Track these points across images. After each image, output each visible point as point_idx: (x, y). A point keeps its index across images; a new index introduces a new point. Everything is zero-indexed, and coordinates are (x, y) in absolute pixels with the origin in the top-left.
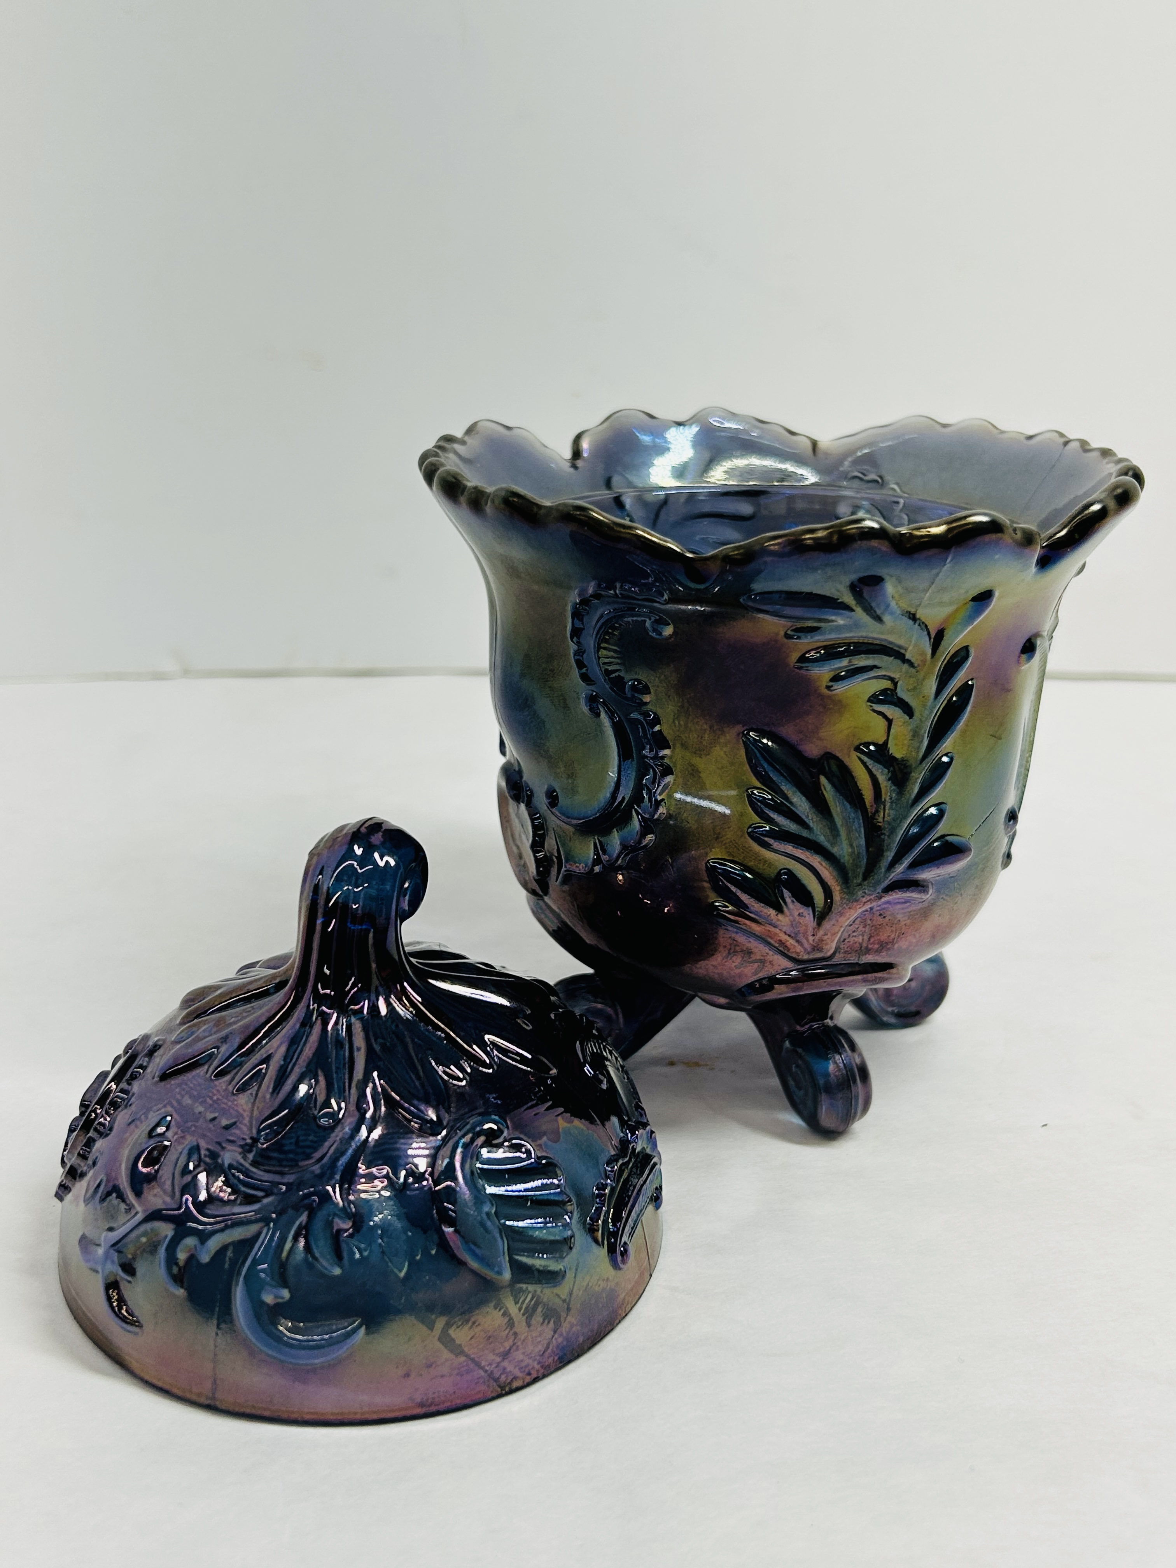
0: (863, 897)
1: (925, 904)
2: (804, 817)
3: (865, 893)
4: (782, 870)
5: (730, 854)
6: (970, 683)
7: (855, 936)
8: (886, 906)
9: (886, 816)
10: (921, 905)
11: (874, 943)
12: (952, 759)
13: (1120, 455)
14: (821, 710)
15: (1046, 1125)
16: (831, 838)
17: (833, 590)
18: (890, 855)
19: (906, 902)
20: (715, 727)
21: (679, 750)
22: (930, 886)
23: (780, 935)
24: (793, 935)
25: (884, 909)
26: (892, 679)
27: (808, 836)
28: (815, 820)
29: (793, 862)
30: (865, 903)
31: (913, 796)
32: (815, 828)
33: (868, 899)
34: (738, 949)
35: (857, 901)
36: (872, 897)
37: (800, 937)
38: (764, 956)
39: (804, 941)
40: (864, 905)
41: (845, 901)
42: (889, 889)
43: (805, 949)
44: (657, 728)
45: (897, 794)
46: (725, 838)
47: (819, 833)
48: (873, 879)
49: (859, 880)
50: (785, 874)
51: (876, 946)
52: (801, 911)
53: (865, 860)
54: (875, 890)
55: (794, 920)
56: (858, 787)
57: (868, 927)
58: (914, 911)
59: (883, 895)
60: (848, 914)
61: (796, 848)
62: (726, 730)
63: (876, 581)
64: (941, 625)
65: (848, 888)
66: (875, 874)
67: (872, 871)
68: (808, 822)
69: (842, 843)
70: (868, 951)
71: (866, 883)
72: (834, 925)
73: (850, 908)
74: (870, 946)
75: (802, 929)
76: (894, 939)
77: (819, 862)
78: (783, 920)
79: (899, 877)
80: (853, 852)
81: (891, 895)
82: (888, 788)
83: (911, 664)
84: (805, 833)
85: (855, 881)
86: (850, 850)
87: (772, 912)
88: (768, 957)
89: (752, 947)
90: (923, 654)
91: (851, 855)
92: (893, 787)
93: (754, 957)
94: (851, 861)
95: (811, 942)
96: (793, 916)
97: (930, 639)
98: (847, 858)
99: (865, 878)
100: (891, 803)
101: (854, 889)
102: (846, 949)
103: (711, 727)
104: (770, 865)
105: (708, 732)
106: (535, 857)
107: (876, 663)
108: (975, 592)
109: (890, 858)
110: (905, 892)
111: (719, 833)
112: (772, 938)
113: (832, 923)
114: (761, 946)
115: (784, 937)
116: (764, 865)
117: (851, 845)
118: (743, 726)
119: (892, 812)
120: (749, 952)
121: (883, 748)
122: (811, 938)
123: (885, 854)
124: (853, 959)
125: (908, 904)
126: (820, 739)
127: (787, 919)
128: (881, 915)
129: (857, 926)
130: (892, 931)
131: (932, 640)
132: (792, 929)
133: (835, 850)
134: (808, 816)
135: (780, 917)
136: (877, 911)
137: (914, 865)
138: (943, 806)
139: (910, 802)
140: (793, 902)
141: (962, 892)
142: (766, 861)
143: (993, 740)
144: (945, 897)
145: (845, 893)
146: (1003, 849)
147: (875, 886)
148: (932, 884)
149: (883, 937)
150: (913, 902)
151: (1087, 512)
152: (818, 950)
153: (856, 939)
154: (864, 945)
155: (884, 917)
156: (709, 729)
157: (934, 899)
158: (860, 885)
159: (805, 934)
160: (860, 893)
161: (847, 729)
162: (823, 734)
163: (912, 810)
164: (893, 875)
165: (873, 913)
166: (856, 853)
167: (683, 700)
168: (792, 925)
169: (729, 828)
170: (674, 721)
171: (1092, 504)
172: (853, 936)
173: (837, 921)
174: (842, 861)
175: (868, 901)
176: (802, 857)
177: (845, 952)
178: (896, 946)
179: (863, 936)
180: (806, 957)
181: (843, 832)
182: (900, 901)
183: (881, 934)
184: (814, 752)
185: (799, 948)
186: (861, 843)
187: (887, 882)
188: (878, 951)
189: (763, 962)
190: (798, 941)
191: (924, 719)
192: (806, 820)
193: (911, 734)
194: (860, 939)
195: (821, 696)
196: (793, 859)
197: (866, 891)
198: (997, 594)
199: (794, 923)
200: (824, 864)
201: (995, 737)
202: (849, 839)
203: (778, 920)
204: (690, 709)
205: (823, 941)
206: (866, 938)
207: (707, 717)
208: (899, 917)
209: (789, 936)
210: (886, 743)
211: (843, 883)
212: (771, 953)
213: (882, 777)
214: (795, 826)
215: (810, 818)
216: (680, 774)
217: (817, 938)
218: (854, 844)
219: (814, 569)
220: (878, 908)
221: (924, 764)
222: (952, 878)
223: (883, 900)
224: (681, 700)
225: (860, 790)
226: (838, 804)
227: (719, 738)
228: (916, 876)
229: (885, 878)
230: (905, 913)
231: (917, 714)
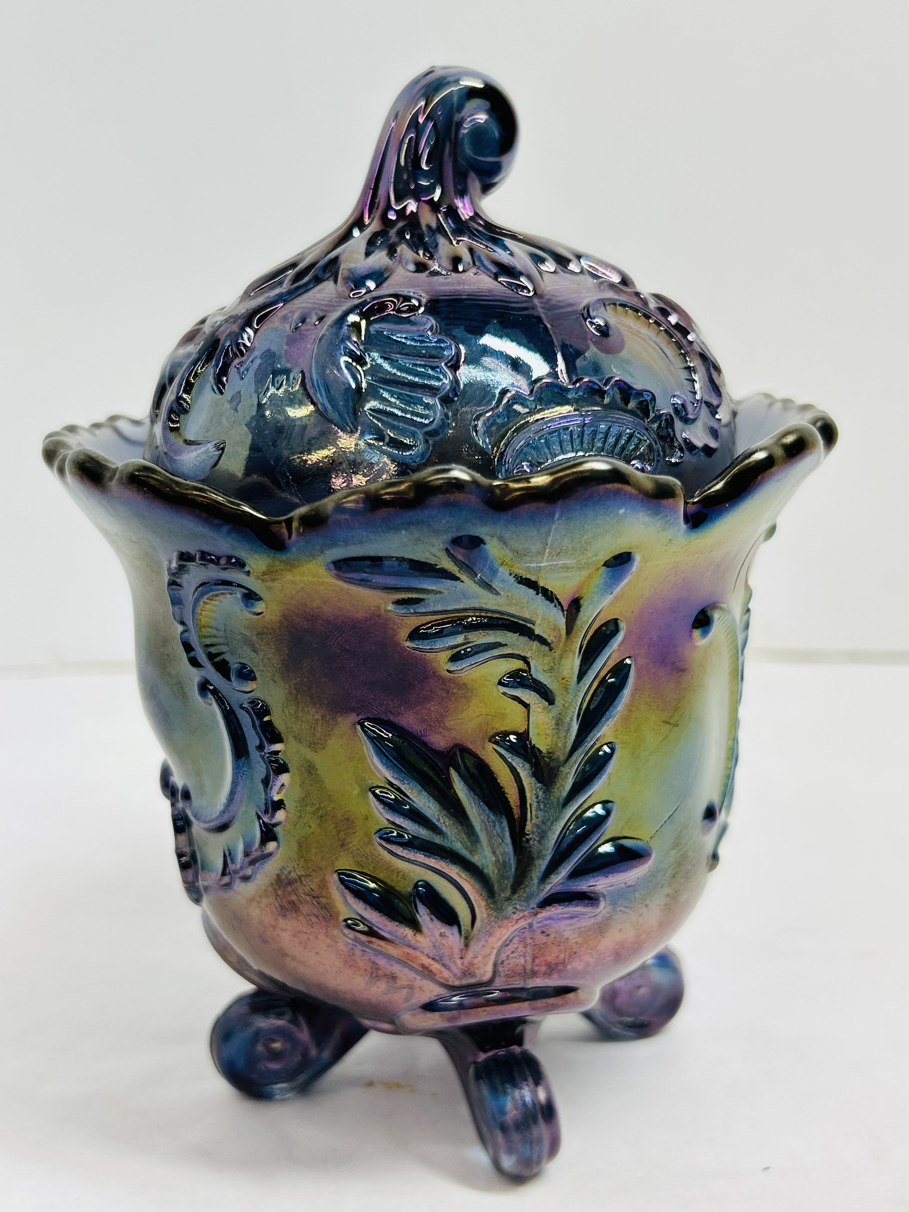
0: (514, 913)
1: (599, 919)
2: (435, 821)
3: (516, 908)
4: (419, 881)
5: (358, 864)
6: (628, 661)
7: (515, 957)
8: (548, 922)
9: (534, 818)
10: (592, 921)
11: (539, 965)
12: (613, 750)
13: (801, 400)
14: (444, 695)
15: (768, 1168)
16: (469, 844)
17: (428, 555)
18: (542, 864)
19: (572, 918)
20: (328, 717)
21: (292, 743)
22: (601, 899)
23: (422, 958)
24: (437, 958)
25: (547, 925)
26: (525, 659)
27: (443, 844)
28: (447, 824)
29: (430, 873)
30: (518, 920)
31: (565, 794)
32: (449, 833)
33: (521, 915)
34: (380, 972)
35: (508, 918)
36: (526, 913)
37: (446, 960)
38: (411, 981)
39: (452, 965)
40: (516, 923)
41: (492, 919)
42: (548, 902)
43: (455, 975)
44: (266, 719)
45: (544, 792)
46: (351, 845)
47: (453, 839)
48: (525, 892)
49: (508, 893)
50: (421, 886)
51: (544, 968)
52: (443, 930)
53: (513, 870)
54: (528, 905)
55: (436, 941)
56: (499, 784)
57: (529, 947)
58: (585, 927)
59: (539, 910)
60: (498, 934)
61: (429, 857)
62: (340, 720)
63: (476, 542)
64: (575, 594)
65: (495, 903)
66: (527, 886)
67: (521, 883)
68: (439, 825)
69: (483, 850)
70: (534, 974)
71: (516, 896)
72: (483, 946)
73: (499, 927)
74: (536, 968)
75: (446, 952)
76: (564, 960)
77: (458, 874)
78: (422, 941)
79: (559, 889)
80: (498, 861)
81: (549, 911)
82: (533, 785)
83: (542, 641)
84: (437, 840)
85: (503, 895)
86: (494, 859)
87: (408, 932)
88: (417, 982)
89: (396, 971)
90: (555, 629)
91: (496, 863)
92: (539, 785)
93: (399, 983)
94: (496, 871)
95: (460, 965)
96: (434, 937)
97: (563, 610)
98: (491, 867)
99: (514, 891)
100: (538, 802)
101: (502, 904)
102: (508, 973)
103: (323, 717)
104: (404, 877)
105: (320, 723)
106: (179, 861)
107: (499, 640)
108: (606, 555)
109: (543, 868)
110: (568, 906)
111: (344, 839)
112: (413, 962)
113: (481, 944)
114: (406, 970)
115: (427, 961)
116: (398, 876)
117: (494, 853)
118: (358, 715)
119: (540, 814)
120: (393, 978)
121: (524, 737)
122: (459, 962)
123: (537, 862)
124: (518, 983)
125: (576, 919)
126: (449, 730)
127: (428, 940)
128: (543, 932)
129: (516, 946)
130: (560, 951)
131: (565, 613)
132: (435, 951)
133: (476, 859)
134: (439, 820)
135: (419, 937)
136: (538, 928)
137: (575, 874)
138: (609, 805)
139: (561, 801)
140: (432, 919)
141: (648, 902)
142: (398, 872)
143: (667, 727)
144: (624, 909)
145: (492, 909)
146: (709, 850)
147: (527, 899)
148: (604, 896)
149: (550, 958)
150: (582, 916)
151: (747, 462)
152: (470, 974)
153: (517, 961)
154: (529, 967)
155: (548, 935)
156: (320, 718)
157: (609, 913)
158: (508, 899)
159: (451, 957)
160: (510, 909)
161: (478, 716)
162: (450, 723)
163: (564, 811)
164: (548, 887)
165: (534, 931)
166: (501, 861)
167: (290, 686)
168: (434, 946)
169: (354, 833)
170: (283, 711)
171: (753, 453)
172: (512, 958)
173: (487, 942)
174: (486, 871)
175: (521, 918)
176: (437, 867)
177: (507, 976)
178: (569, 967)
179: (525, 957)
180: (457, 983)
181: (483, 837)
182: (565, 916)
183: (547, 954)
184: (442, 744)
185: (446, 974)
186: (507, 850)
187: (543, 895)
188: (548, 974)
189: (411, 987)
190: (444, 965)
191: (567, 705)
192: (437, 823)
193: (553, 722)
194: (522, 961)
195: (440, 678)
196: (430, 870)
197: (518, 906)
198: (638, 558)
199: (437, 944)
200: (463, 875)
201: (669, 723)
202: (492, 846)
203: (418, 941)
204: (299, 696)
205: (473, 964)
206: (529, 959)
207: (318, 706)
208: (567, 934)
209: (433, 959)
210: (527, 732)
211: (489, 897)
212: (418, 978)
213: (524, 772)
214: (425, 831)
215: (442, 821)
216: (296, 772)
217: (466, 961)
218: (498, 852)
219: (397, 529)
220: (539, 925)
221: (574, 758)
222: (632, 888)
223: (540, 916)
224: (288, 686)
225: (502, 788)
226: (473, 805)
227: (332, 729)
228: (579, 888)
229: (539, 890)
230: (574, 930)
231: (559, 700)
